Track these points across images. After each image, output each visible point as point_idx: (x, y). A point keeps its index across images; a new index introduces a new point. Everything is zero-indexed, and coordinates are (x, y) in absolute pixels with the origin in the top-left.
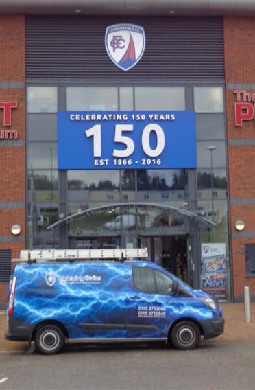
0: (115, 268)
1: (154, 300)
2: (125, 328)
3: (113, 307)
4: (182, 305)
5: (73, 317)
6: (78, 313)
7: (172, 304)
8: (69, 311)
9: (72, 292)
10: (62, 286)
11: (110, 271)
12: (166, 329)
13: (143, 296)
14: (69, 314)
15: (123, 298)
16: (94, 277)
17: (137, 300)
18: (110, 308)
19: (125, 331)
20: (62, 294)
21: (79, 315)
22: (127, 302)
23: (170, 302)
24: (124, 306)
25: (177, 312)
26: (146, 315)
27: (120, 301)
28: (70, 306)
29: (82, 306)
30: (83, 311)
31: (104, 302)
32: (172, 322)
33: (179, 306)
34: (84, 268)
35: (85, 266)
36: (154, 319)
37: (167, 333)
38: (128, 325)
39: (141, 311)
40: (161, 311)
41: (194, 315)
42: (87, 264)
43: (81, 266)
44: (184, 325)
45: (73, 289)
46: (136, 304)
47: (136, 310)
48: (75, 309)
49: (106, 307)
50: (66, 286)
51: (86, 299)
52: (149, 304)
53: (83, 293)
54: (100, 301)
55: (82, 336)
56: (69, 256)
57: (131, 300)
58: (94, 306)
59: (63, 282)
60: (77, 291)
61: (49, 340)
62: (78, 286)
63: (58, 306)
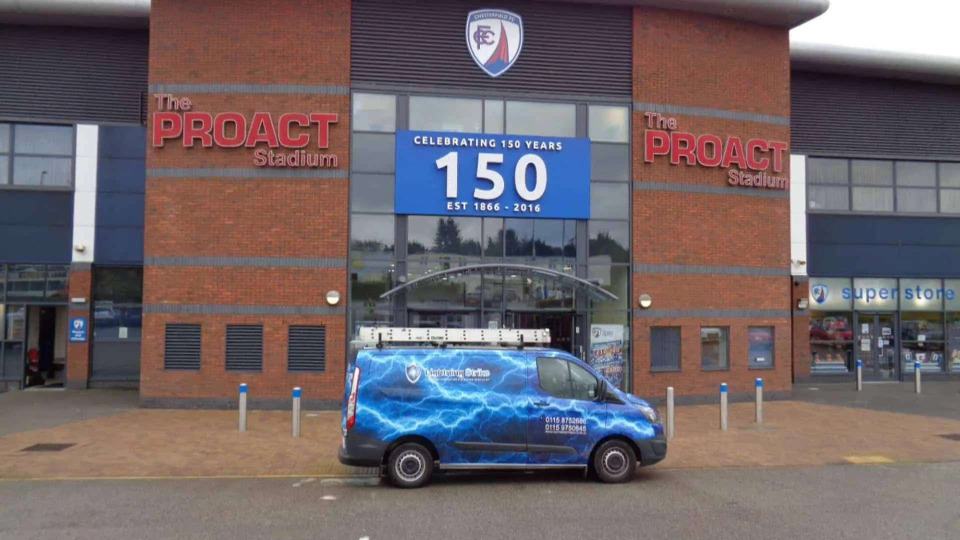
0: (511, 359)
1: (569, 408)
2: (526, 450)
3: (508, 417)
4: (612, 416)
5: (447, 431)
6: (454, 425)
7: (596, 414)
8: (441, 422)
9: (447, 394)
10: (430, 384)
11: (504, 361)
12: (587, 451)
13: (553, 401)
14: (440, 426)
15: (523, 404)
16: (479, 370)
17: (544, 407)
18: (505, 418)
19: (525, 454)
20: (432, 396)
21: (456, 429)
22: (529, 409)
23: (594, 411)
24: (525, 416)
25: (603, 426)
26: (557, 430)
27: (519, 408)
28: (444, 414)
29: (460, 414)
30: (462, 423)
31: (495, 409)
32: (596, 441)
33: (605, 417)
34: (463, 358)
35: (466, 355)
36: (569, 436)
37: (587, 457)
38: (529, 445)
39: (550, 423)
40: (579, 425)
41: (628, 431)
42: (469, 351)
43: (459, 354)
44: (612, 447)
45: (447, 389)
46: (542, 412)
47: (542, 421)
48: (450, 419)
49: (497, 418)
50: (437, 384)
51: (467, 405)
52: (561, 414)
53: (463, 396)
54: (489, 408)
55: (461, 459)
56: (433, 338)
57: (535, 406)
58: (479, 415)
59: (432, 378)
60: (454, 392)
61: (410, 466)
62: (454, 384)
63: (423, 414)
